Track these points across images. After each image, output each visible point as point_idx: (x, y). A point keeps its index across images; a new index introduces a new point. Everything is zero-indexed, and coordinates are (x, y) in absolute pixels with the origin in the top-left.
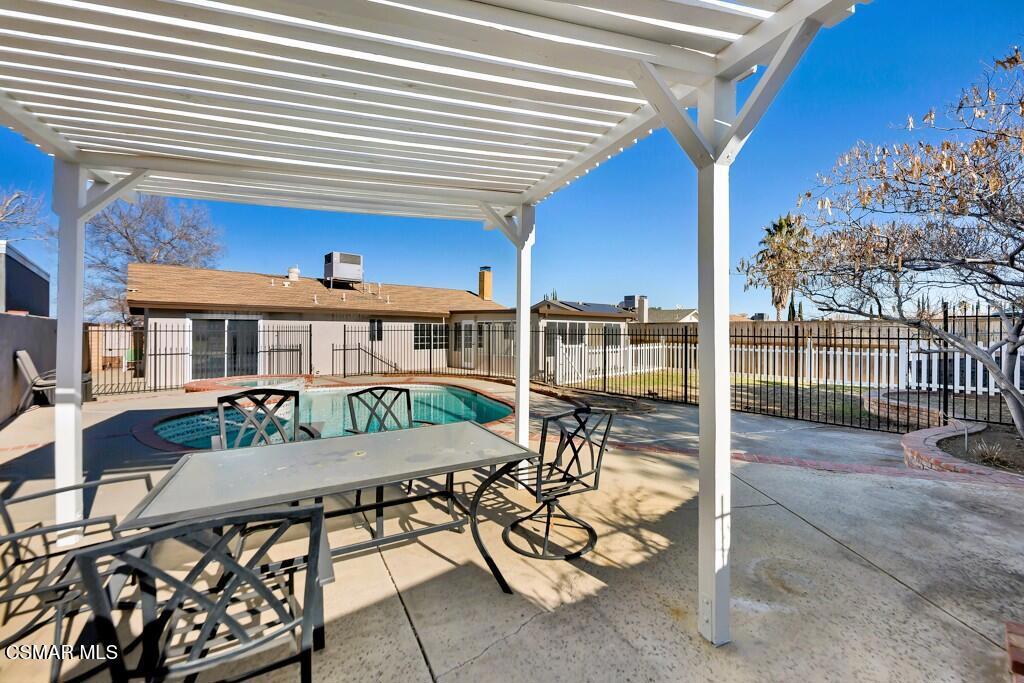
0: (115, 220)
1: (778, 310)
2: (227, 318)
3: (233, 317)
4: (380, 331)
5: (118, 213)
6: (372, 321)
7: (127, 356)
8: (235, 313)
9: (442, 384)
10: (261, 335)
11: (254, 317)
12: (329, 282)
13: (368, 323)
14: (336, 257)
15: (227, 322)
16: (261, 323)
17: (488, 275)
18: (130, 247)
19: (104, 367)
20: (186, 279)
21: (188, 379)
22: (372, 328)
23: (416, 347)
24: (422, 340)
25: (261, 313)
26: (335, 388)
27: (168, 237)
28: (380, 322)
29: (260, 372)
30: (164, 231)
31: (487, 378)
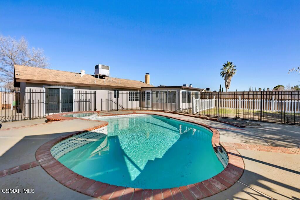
0: (7, 52)
1: (227, 89)
2: (60, 88)
3: (63, 87)
4: (118, 94)
5: (8, 49)
6: (115, 90)
7: (13, 104)
8: (64, 86)
9: (148, 114)
10: (74, 95)
11: (72, 88)
12: (98, 76)
13: (114, 91)
14: (100, 66)
15: (60, 89)
16: (75, 90)
17: (149, 76)
18: (13, 62)
19: (2, 108)
20: (41, 72)
21: (44, 113)
22: (115, 93)
23: (130, 100)
24: (132, 98)
25: (75, 86)
26: (109, 116)
27: (28, 59)
28: (118, 91)
29: (74, 110)
30: (26, 57)
31: (164, 111)
